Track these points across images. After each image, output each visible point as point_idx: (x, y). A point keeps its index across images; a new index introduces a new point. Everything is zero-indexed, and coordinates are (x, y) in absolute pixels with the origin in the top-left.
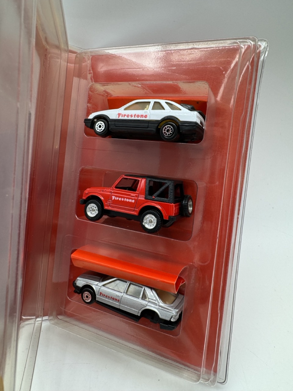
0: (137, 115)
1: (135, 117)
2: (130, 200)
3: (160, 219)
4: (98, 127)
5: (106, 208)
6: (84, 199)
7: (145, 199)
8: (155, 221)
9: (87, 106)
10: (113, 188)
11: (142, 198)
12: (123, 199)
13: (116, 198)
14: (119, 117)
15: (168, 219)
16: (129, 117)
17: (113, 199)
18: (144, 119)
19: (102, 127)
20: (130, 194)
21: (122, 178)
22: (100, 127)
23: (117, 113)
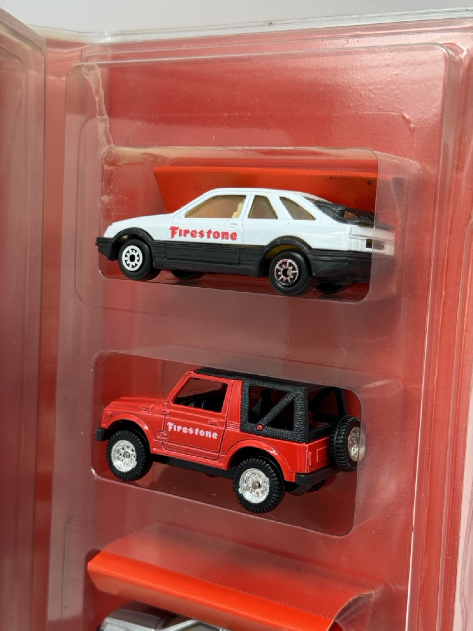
0: (213, 231)
1: (209, 237)
2: (207, 432)
3: (276, 479)
4: (128, 258)
5: (154, 450)
6: (105, 429)
7: (241, 431)
8: (267, 486)
9: (103, 203)
10: (168, 402)
11: (234, 428)
12: (191, 431)
13: (175, 427)
14: (173, 236)
15: (294, 481)
16: (195, 236)
17: (170, 429)
18: (229, 241)
19: (137, 258)
20: (208, 419)
21: (188, 377)
22: (132, 258)
23: (169, 227)
